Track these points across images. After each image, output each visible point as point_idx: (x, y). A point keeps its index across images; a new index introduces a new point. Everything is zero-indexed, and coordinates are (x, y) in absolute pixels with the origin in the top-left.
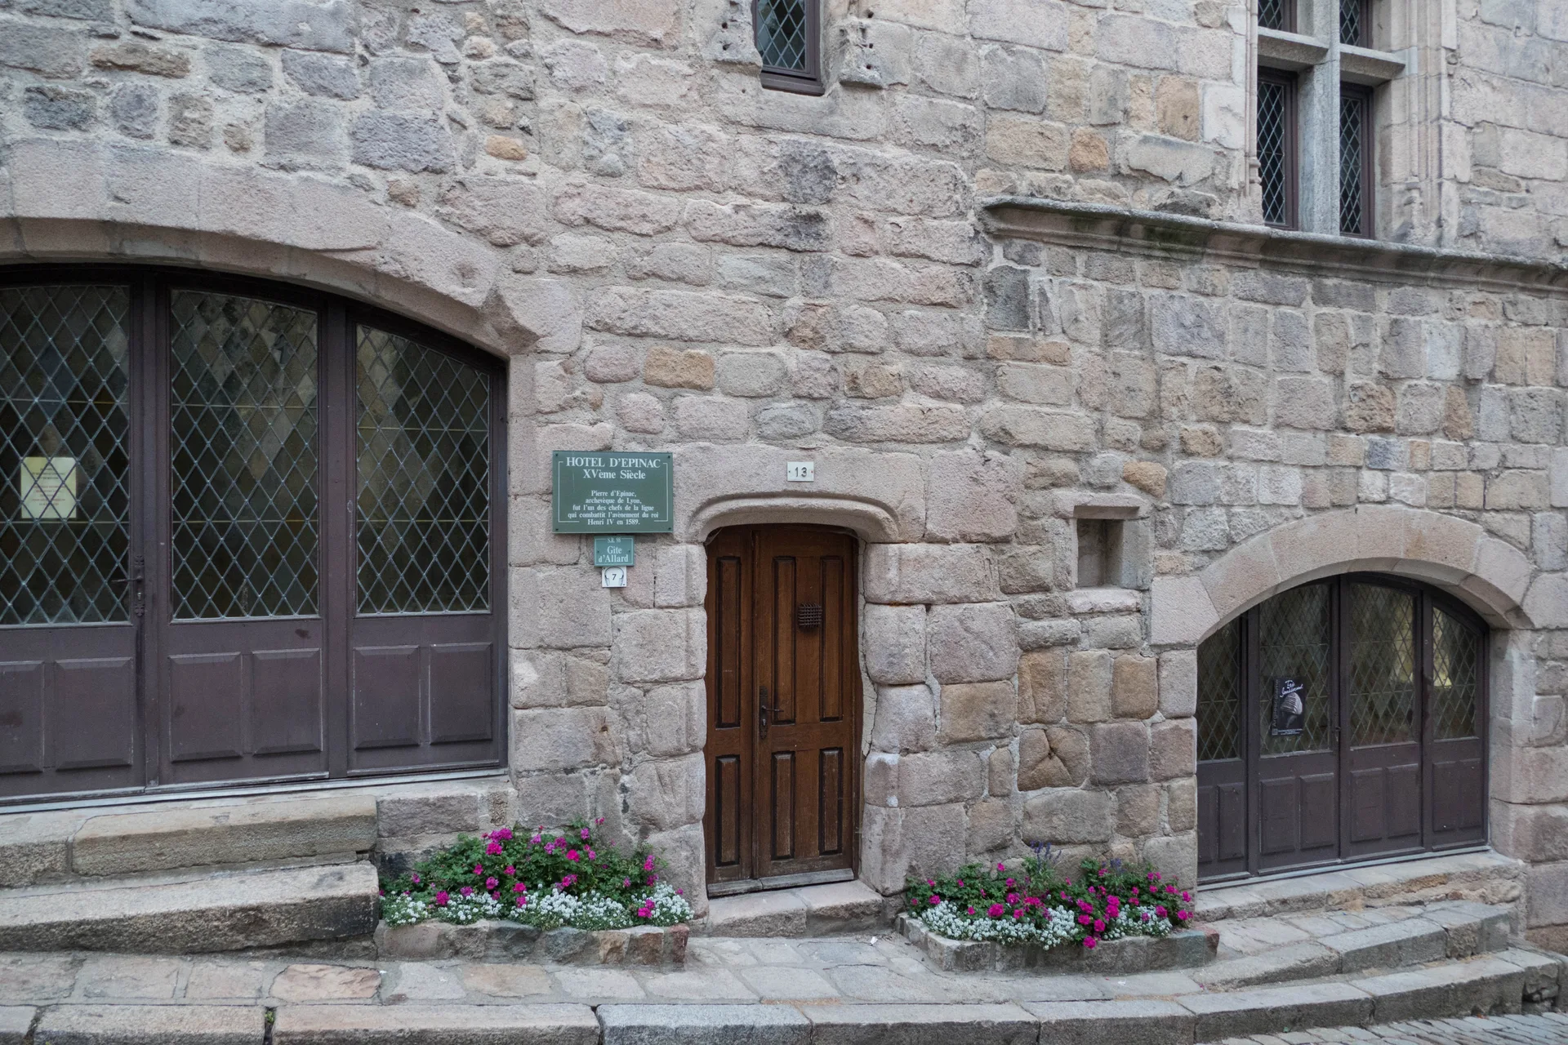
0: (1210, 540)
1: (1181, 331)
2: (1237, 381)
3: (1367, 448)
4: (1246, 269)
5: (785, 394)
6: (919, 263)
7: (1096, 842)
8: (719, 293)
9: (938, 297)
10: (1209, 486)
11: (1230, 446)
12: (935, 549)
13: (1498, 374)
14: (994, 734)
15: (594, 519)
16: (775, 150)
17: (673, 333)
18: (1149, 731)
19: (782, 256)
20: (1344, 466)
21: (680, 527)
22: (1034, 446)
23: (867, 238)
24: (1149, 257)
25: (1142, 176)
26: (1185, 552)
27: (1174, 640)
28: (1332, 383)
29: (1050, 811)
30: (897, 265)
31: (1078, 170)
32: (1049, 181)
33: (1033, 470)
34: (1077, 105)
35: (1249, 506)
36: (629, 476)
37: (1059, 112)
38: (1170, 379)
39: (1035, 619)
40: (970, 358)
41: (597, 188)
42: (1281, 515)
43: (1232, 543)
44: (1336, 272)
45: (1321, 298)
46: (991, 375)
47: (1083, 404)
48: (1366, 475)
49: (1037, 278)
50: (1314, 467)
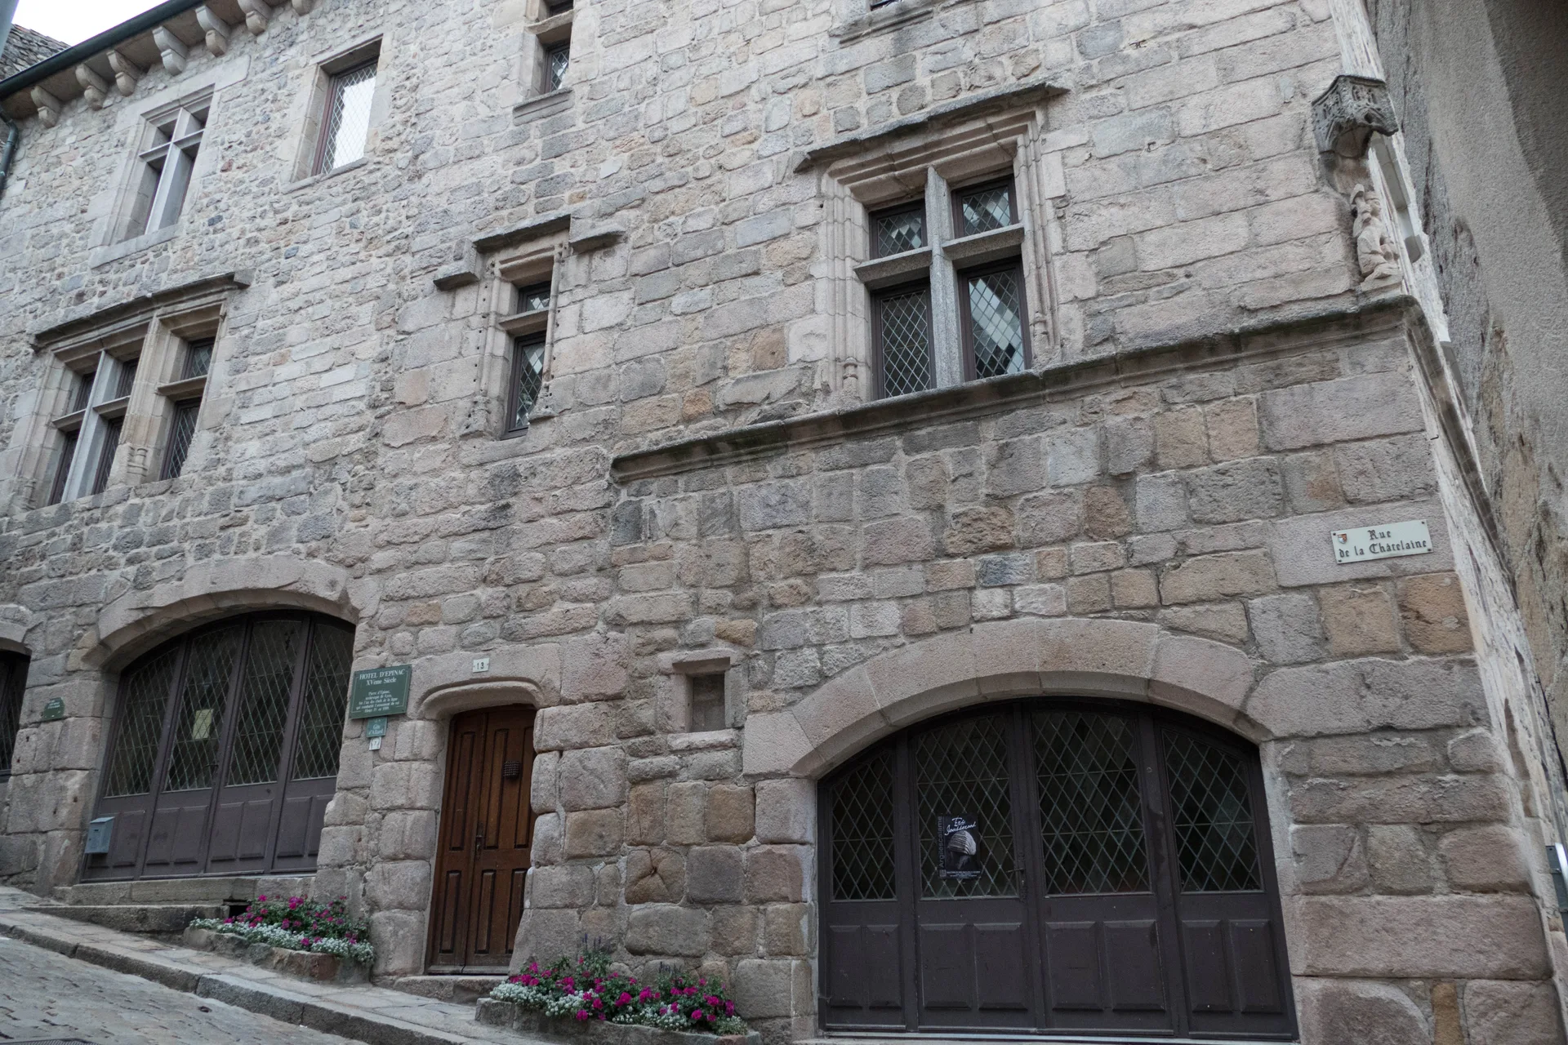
0: (801, 678)
1: (768, 510)
2: (822, 538)
3: (978, 569)
4: (830, 446)
5: (479, 617)
6: (567, 516)
7: (688, 956)
8: (449, 565)
9: (580, 534)
10: (798, 630)
11: (818, 593)
12: (566, 709)
13: (1162, 461)
14: (603, 852)
15: (368, 709)
16: (487, 475)
17: (422, 593)
18: (744, 855)
19: (486, 534)
20: (951, 590)
21: (411, 709)
22: (641, 623)
23: (538, 509)
24: (740, 462)
25: (737, 407)
26: (776, 691)
27: (764, 770)
28: (929, 518)
29: (647, 923)
30: (554, 521)
31: (688, 420)
32: (663, 435)
33: (640, 641)
34: (687, 377)
35: (841, 643)
36: (387, 681)
37: (673, 387)
38: (757, 551)
39: (642, 757)
40: (600, 570)
41: (396, 523)
42: (879, 646)
43: (825, 678)
44: (929, 421)
45: (913, 448)
46: (616, 578)
47: (683, 585)
48: (981, 596)
49: (649, 502)
50: (912, 597)
